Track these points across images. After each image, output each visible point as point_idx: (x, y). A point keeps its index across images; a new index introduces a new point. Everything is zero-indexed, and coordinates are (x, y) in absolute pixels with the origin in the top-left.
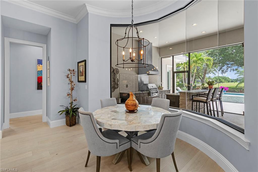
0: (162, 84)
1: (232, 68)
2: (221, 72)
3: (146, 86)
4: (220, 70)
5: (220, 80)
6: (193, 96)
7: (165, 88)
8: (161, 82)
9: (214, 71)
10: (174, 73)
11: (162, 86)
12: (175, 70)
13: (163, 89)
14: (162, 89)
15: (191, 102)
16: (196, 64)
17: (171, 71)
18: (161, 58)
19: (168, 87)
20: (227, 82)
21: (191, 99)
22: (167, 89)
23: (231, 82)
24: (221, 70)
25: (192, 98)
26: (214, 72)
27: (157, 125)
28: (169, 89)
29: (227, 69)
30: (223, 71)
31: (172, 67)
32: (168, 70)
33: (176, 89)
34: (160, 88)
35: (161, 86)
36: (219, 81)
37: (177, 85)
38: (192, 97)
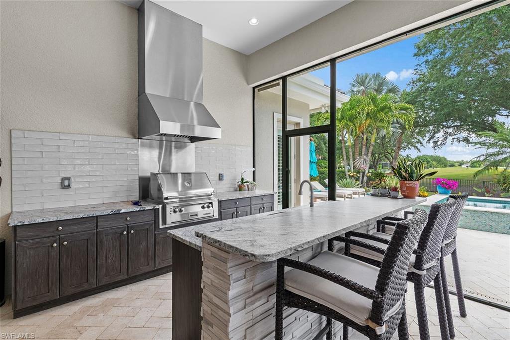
1: (455, 136)
2: (432, 144)
4: (429, 140)
5: (428, 162)
9: (418, 142)
16: (375, 122)
18: (254, 88)
20: (443, 167)
23: (450, 166)
24: (432, 141)
26: (417, 145)
29: (446, 138)
30: (435, 142)
36: (426, 165)
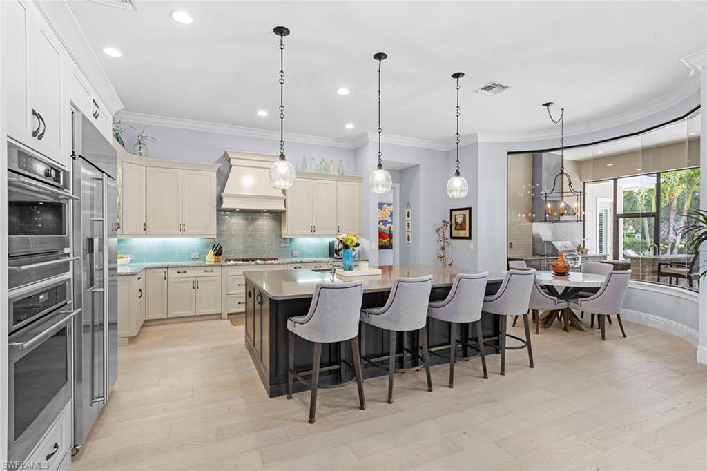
0: (584, 242)
3: (551, 246)
6: (659, 264)
7: (592, 250)
8: (584, 238)
10: (616, 218)
11: (584, 246)
12: (620, 211)
13: (588, 252)
14: (586, 253)
15: (657, 276)
17: (608, 211)
18: (584, 183)
19: (601, 247)
21: (656, 272)
22: (598, 254)
25: (657, 269)
27: (602, 283)
28: (604, 253)
31: (612, 201)
32: (600, 210)
33: (624, 254)
34: (582, 250)
35: (582, 246)
37: (624, 243)
38: (657, 266)
